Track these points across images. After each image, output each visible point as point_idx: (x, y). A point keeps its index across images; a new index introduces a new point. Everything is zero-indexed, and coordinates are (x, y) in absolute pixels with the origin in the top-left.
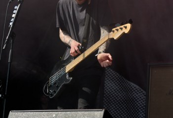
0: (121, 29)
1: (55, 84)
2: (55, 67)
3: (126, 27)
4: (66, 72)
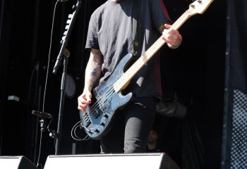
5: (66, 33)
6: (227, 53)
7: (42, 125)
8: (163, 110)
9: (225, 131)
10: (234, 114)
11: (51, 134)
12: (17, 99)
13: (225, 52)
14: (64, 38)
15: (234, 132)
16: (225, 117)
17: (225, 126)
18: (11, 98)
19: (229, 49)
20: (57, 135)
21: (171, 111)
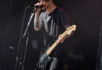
0: (71, 28)
1: (43, 62)
2: (41, 52)
3: (73, 27)
4: (47, 55)
5: (30, 21)
6: (100, 34)
7: (17, 59)
8: (75, 57)
9: (97, 67)
10: (101, 60)
11: (21, 63)
12: (13, 48)
13: (99, 34)
14: (29, 24)
15: (100, 67)
16: (97, 61)
17: (97, 64)
18: (11, 47)
19: (101, 33)
20: (23, 64)
21: (78, 58)
